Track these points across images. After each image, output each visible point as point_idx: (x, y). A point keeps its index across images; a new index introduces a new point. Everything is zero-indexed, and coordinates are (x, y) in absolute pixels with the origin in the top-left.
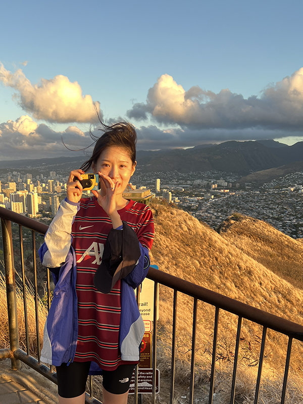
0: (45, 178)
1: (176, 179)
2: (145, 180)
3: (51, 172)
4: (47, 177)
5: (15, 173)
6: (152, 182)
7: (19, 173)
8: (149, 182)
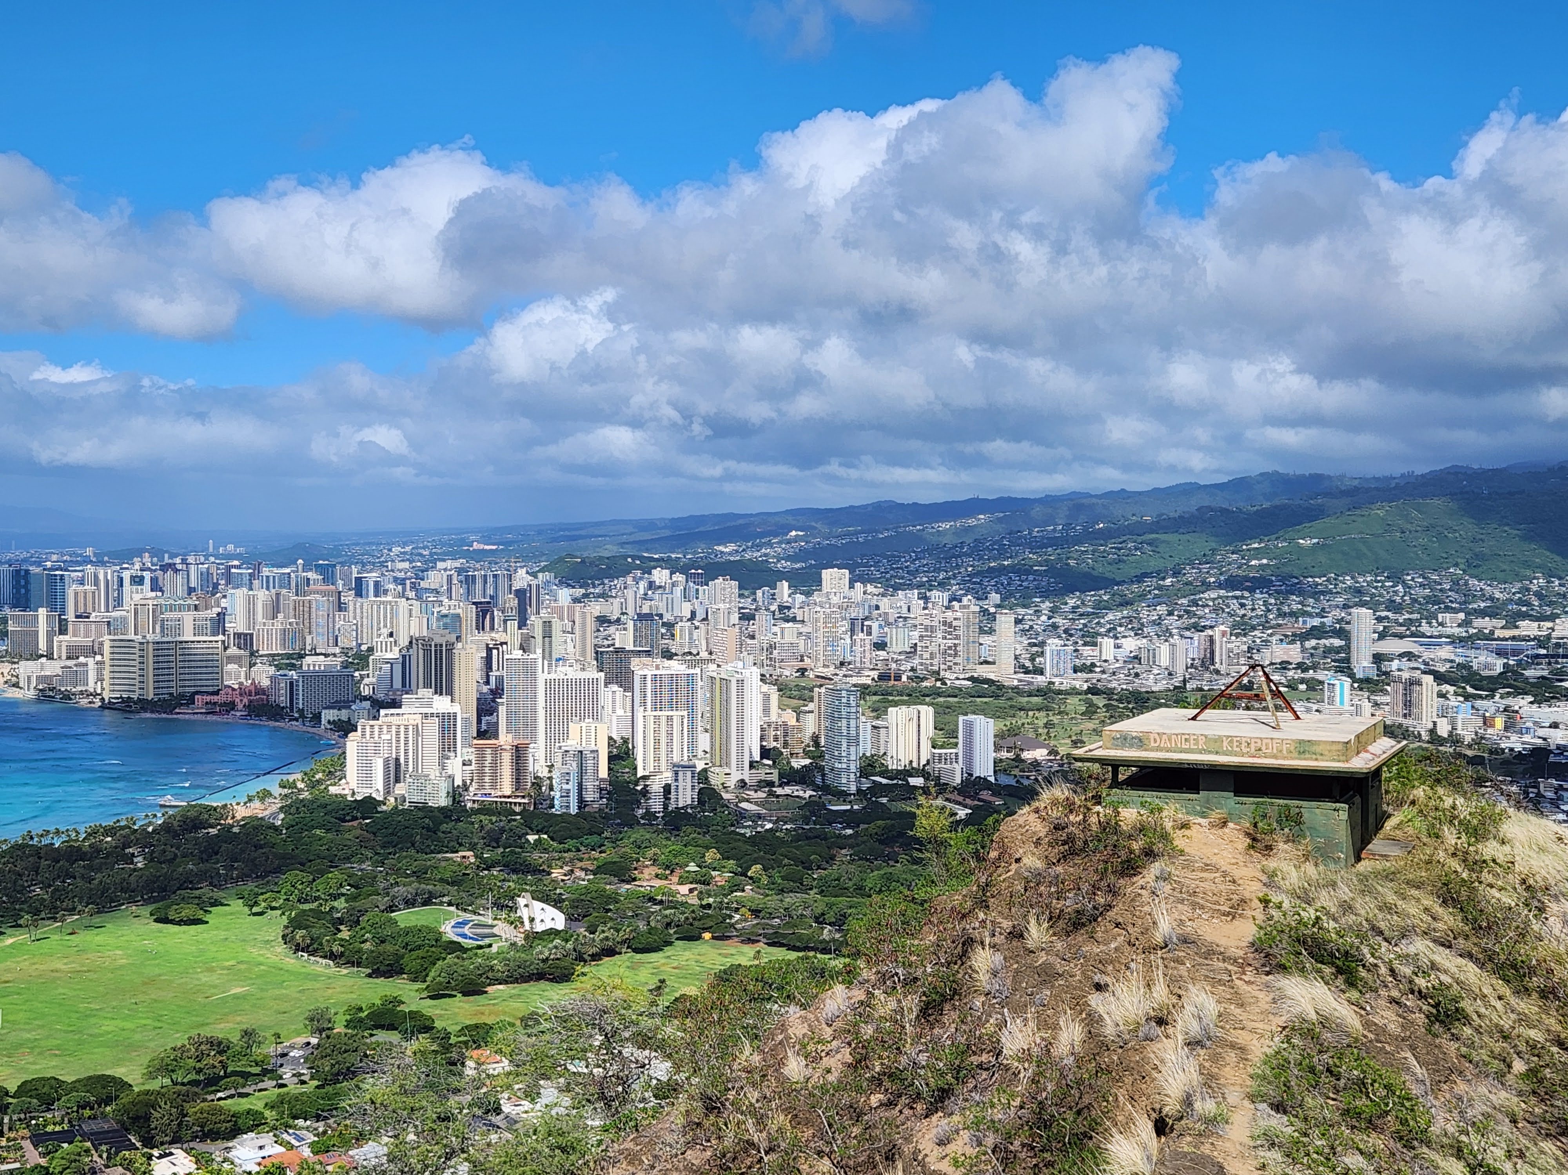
0: (800, 598)
1: (1456, 611)
2: (1292, 614)
3: (826, 574)
4: (808, 594)
5: (660, 576)
6: (1328, 621)
7: (679, 577)
8: (1316, 622)
